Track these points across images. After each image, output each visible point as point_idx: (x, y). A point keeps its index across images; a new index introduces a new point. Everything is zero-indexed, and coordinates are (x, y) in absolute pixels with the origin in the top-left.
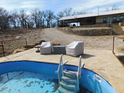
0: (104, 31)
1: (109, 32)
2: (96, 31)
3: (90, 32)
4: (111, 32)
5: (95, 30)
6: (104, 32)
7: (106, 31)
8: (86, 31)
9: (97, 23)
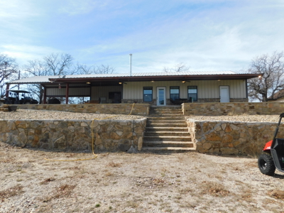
0: (109, 129)
1: (132, 138)
2: (76, 130)
3: (54, 130)
4: (138, 136)
5: (72, 123)
6: (111, 136)
7: (120, 133)
8: (39, 126)
9: (126, 102)
